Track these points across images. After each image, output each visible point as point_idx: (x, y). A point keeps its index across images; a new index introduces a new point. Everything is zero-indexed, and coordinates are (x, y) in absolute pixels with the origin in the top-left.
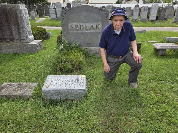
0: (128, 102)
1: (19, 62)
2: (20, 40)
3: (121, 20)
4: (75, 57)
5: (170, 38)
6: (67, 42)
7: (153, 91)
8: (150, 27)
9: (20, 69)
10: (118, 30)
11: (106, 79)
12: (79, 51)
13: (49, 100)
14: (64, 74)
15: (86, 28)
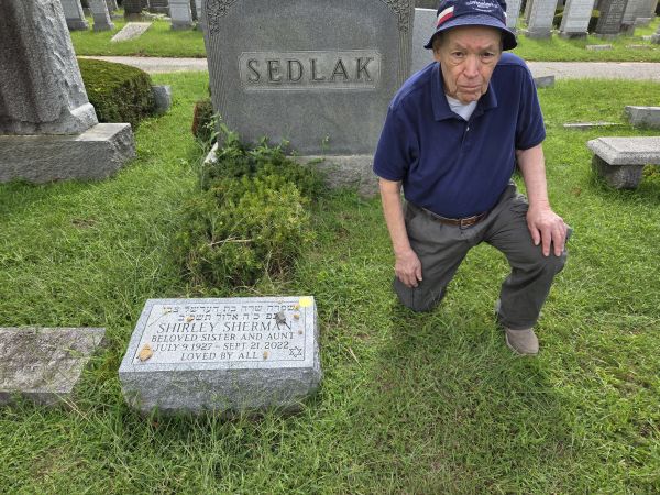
0: (504, 428)
1: (32, 221)
2: (38, 125)
3: (485, 54)
4: (268, 210)
5: (649, 112)
6: (232, 135)
7: (604, 366)
8: (564, 60)
10: (465, 102)
11: (400, 306)
12: (283, 178)
13: (154, 412)
14: (217, 291)
15: (314, 75)
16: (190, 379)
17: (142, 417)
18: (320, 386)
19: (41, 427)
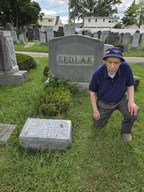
0: (119, 160)
2: (4, 71)
3: (116, 63)
4: (61, 97)
6: (53, 76)
10: (112, 74)
11: (94, 125)
12: (66, 88)
13: (27, 148)
14: (46, 117)
15: (76, 61)
16: (37, 140)
17: (24, 149)
18: (71, 145)
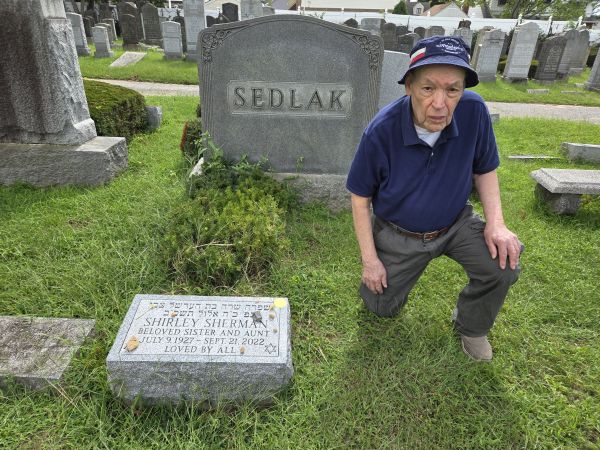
0: (463, 429)
1: (32, 220)
2: (43, 136)
3: (451, 89)
4: (249, 218)
5: (584, 148)
6: (218, 152)
7: (553, 374)
8: (508, 102)
9: (32, 255)
12: (262, 191)
13: (136, 399)
14: (200, 290)
15: (292, 103)
16: (172, 371)
17: (125, 405)
18: (292, 382)
19: (30, 410)
